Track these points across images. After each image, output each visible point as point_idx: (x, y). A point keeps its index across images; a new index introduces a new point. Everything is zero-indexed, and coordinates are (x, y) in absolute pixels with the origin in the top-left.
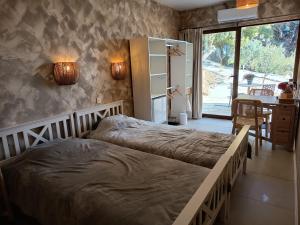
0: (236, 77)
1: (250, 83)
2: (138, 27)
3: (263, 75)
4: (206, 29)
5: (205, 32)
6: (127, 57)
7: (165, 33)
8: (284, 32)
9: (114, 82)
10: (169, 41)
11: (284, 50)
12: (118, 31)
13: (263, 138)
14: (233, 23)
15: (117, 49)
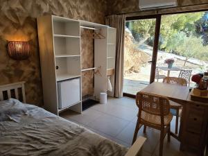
0: (154, 62)
1: (170, 67)
2: (51, 6)
3: (185, 58)
4: (129, 16)
5: (128, 19)
6: (33, 36)
7: (89, 17)
8: (203, 28)
9: (12, 62)
10: (93, 25)
11: (202, 40)
12: (20, 7)
13: (172, 134)
14: (152, 10)
15: (18, 27)
